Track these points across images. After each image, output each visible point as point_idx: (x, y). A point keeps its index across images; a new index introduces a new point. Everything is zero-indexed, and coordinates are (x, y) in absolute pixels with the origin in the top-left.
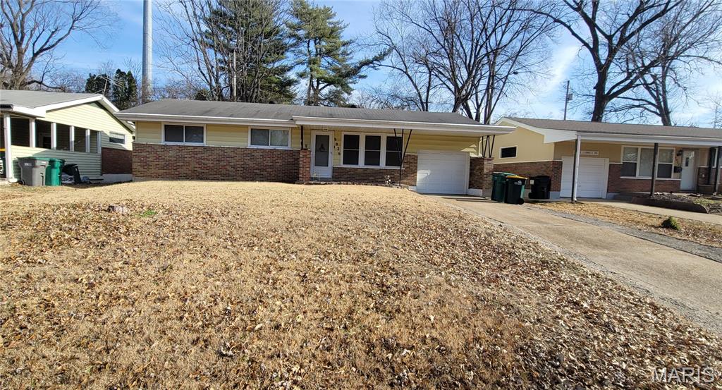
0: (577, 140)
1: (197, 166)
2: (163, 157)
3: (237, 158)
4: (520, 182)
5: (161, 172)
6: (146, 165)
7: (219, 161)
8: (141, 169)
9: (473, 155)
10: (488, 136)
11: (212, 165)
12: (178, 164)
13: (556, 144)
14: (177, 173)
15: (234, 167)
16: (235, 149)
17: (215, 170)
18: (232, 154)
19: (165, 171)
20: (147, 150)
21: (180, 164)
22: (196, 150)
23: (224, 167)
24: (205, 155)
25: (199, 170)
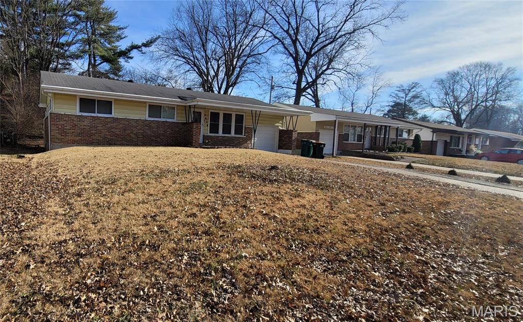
0: (335, 121)
1: (108, 133)
2: (79, 126)
3: (138, 128)
4: (323, 146)
5: (77, 138)
6: (64, 132)
7: (125, 130)
8: (59, 136)
9: (281, 128)
10: (291, 116)
11: (120, 133)
12: (92, 132)
13: (317, 122)
14: (91, 139)
15: (136, 134)
16: (137, 121)
17: (122, 137)
18: (135, 124)
19: (80, 138)
20: (65, 119)
21: (94, 132)
22: (107, 120)
23: (128, 135)
24: (114, 125)
25: (109, 137)
